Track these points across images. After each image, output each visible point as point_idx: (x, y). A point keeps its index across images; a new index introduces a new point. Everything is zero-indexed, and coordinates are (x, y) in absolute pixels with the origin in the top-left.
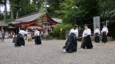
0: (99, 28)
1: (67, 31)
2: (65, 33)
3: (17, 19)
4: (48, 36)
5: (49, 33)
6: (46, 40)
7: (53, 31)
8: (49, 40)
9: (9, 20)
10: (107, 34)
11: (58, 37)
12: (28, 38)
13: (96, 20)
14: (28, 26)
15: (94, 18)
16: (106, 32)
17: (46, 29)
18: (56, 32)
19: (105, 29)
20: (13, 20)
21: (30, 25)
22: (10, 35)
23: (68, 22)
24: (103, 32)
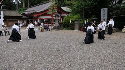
0: (106, 20)
1: (76, 22)
2: (74, 24)
3: (29, 8)
4: (58, 26)
5: (59, 23)
6: (57, 30)
7: (62, 21)
8: (60, 30)
9: (21, 9)
10: (112, 27)
11: (67, 27)
12: (41, 28)
13: (104, 12)
14: (40, 16)
15: (102, 9)
16: (112, 25)
17: (57, 20)
18: (66, 23)
19: (112, 22)
20: (25, 10)
21: (42, 15)
22: (23, 23)
23: (76, 13)
24: (110, 25)
